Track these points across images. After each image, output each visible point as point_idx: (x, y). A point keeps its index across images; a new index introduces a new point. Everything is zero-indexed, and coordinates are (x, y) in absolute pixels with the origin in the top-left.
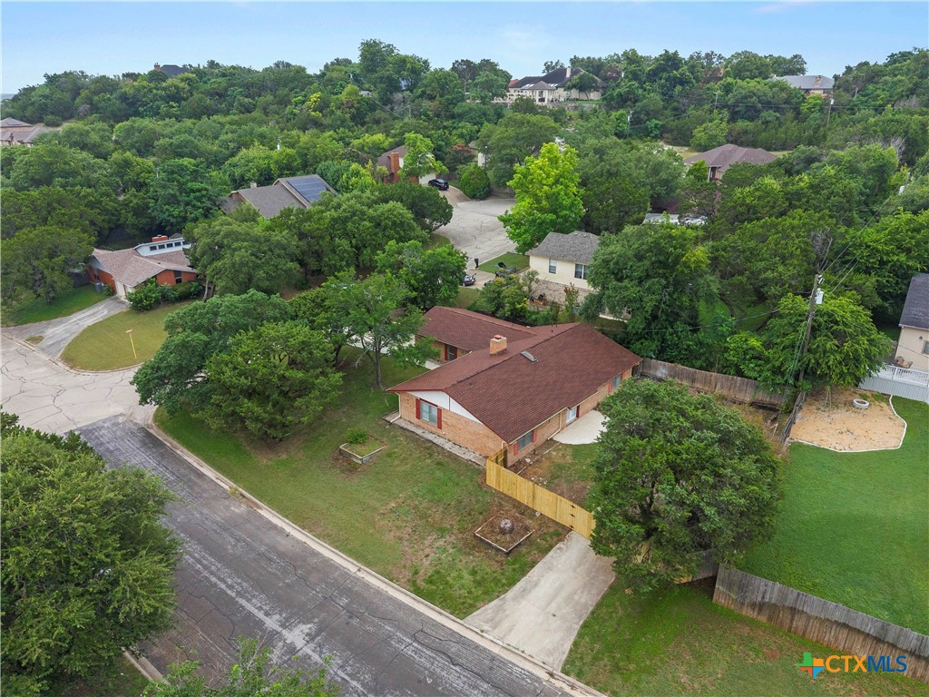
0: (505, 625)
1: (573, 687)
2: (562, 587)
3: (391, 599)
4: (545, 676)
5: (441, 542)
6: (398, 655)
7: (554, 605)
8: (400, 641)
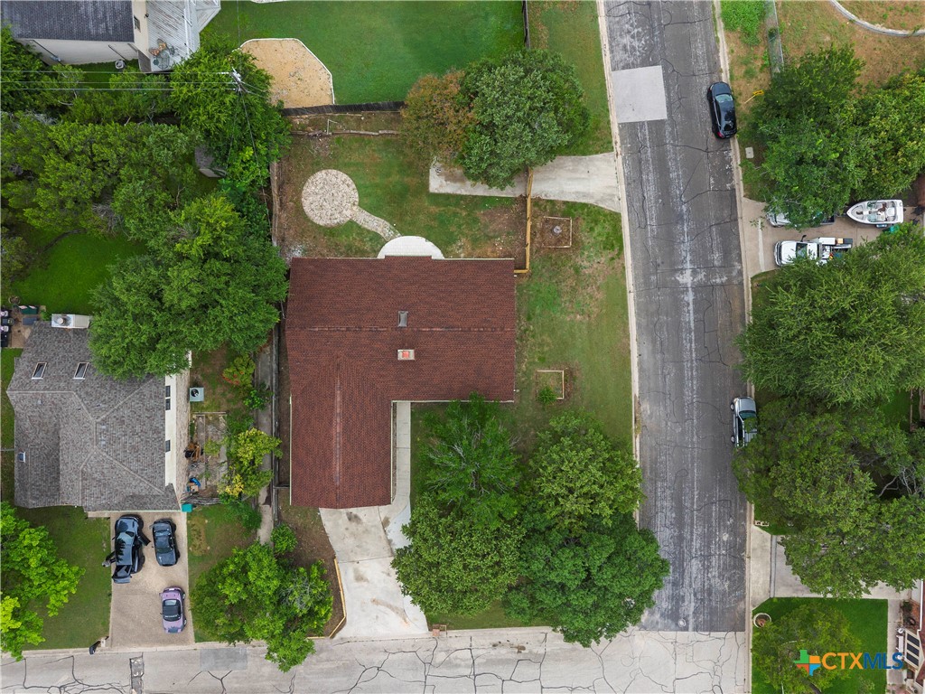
0: (609, 191)
1: (616, 143)
2: (569, 179)
3: (634, 258)
4: (620, 157)
5: (586, 264)
6: (659, 225)
7: (583, 176)
8: (652, 231)
